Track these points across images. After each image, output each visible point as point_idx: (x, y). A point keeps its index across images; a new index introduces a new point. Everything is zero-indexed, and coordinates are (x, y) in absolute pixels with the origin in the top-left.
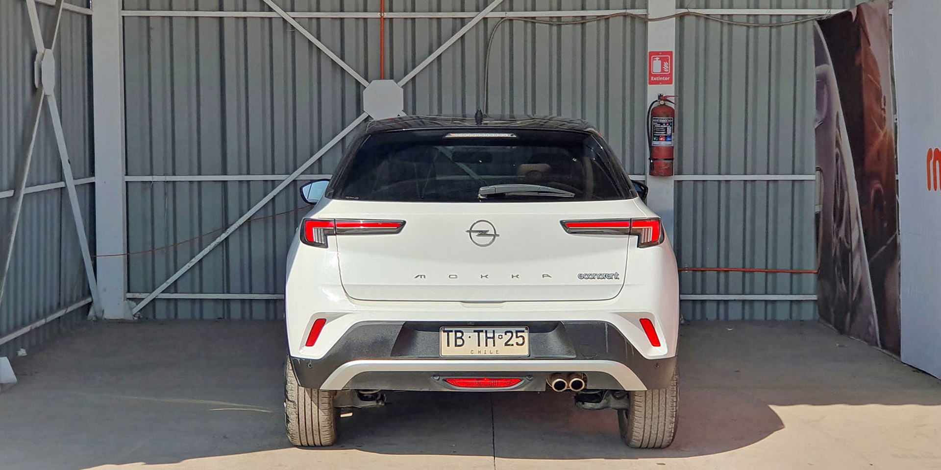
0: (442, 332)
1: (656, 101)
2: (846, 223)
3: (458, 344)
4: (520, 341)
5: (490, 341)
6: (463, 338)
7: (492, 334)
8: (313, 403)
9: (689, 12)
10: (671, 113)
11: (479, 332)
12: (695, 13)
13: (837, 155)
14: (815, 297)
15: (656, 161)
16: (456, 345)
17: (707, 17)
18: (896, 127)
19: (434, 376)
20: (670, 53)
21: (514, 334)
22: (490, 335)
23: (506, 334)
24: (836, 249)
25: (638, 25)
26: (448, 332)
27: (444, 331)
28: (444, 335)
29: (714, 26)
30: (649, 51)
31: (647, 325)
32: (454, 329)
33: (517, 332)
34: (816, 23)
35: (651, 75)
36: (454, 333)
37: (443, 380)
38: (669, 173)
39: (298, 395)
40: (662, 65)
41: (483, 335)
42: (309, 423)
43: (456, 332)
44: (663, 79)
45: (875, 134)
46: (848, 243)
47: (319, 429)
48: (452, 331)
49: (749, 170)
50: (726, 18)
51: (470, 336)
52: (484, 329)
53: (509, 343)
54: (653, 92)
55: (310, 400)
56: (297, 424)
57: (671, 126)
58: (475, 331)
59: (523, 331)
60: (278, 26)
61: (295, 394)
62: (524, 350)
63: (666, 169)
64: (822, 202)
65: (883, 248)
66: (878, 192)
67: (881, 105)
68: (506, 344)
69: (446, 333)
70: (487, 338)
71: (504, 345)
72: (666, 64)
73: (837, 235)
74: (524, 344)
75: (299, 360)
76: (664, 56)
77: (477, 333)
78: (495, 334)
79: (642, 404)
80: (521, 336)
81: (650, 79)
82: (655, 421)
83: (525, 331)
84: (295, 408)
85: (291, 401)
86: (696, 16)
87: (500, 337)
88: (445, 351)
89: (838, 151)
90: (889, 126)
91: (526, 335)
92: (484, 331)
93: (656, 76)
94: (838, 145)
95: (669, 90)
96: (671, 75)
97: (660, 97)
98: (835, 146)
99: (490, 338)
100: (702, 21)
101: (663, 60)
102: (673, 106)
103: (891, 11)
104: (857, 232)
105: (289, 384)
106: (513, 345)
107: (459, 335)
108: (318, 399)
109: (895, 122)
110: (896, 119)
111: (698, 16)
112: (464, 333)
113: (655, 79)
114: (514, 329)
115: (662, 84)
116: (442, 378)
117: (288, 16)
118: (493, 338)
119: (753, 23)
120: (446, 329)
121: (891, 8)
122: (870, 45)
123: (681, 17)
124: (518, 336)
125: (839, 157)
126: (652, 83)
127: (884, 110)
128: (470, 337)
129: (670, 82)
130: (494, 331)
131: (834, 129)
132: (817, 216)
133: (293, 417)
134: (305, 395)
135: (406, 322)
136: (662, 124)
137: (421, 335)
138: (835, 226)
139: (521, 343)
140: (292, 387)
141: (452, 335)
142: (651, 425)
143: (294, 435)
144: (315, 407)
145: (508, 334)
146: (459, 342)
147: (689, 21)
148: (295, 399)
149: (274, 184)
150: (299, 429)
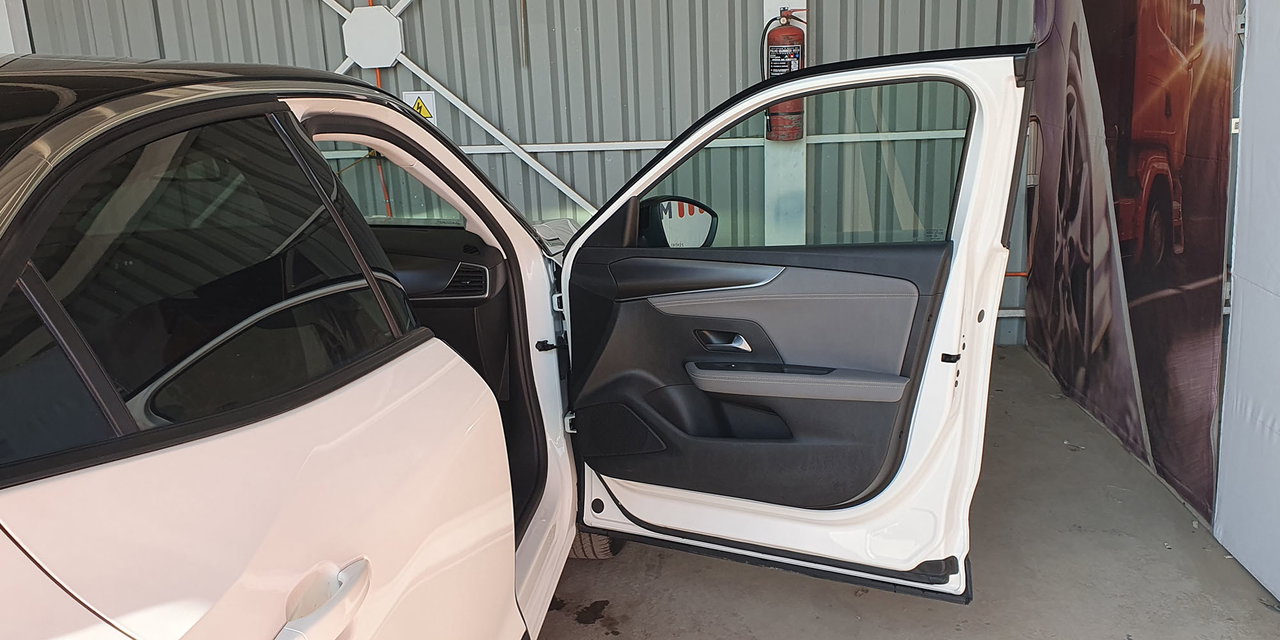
1: (775, 19)
2: (1084, 213)
10: (799, 36)
13: (1069, 96)
15: (774, 117)
18: (1240, 45)
24: (1060, 252)
38: (795, 135)
45: (1165, 62)
46: (1087, 254)
49: (925, 123)
54: (772, 5)
57: (798, 59)
63: (790, 129)
64: (1038, 172)
65: (1171, 291)
66: (1159, 179)
73: (1065, 235)
89: (1074, 93)
90: (1213, 41)
94: (1072, 79)
98: (1066, 84)
102: (803, 27)
104: (1105, 240)
109: (1240, 31)
110: (1243, 26)
125: (1074, 102)
127: (1200, 9)
131: (1066, 54)
132: (1030, 191)
136: (782, 56)
138: (1062, 216)
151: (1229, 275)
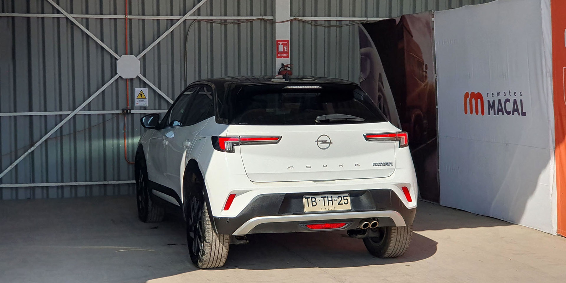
0: (304, 199)
1: (281, 67)
3: (313, 205)
4: (346, 202)
5: (330, 202)
6: (316, 201)
7: (331, 198)
8: (220, 243)
9: (296, 18)
10: (290, 73)
11: (324, 197)
12: (298, 19)
16: (313, 206)
17: (304, 22)
18: (436, 81)
19: (301, 224)
20: (287, 41)
21: (343, 198)
22: (330, 199)
23: (338, 198)
25: (268, 26)
26: (308, 198)
27: (306, 198)
28: (305, 200)
29: (308, 26)
30: (276, 39)
31: (405, 190)
32: (311, 197)
33: (344, 197)
34: (361, 26)
35: (278, 53)
36: (311, 199)
37: (306, 226)
39: (212, 239)
40: (284, 48)
41: (326, 199)
42: (216, 255)
43: (312, 198)
44: (284, 55)
45: (417, 85)
47: (221, 258)
48: (309, 198)
50: (313, 22)
51: (319, 199)
52: (327, 196)
53: (340, 203)
54: (279, 62)
55: (219, 241)
56: (210, 256)
58: (322, 197)
59: (347, 196)
61: (210, 238)
62: (349, 207)
65: (423, 145)
66: (418, 115)
67: (422, 69)
68: (339, 204)
69: (307, 199)
70: (328, 201)
71: (338, 204)
72: (285, 47)
74: (349, 203)
76: (284, 42)
77: (323, 199)
78: (333, 198)
79: (396, 234)
80: (346, 199)
81: (277, 55)
82: (401, 242)
83: (348, 196)
84: (210, 246)
85: (208, 243)
86: (299, 21)
87: (335, 200)
88: (307, 209)
89: (381, 94)
90: (429, 80)
91: (349, 198)
92: (327, 197)
93: (280, 53)
94: (380, 91)
95: (287, 61)
96: (288, 53)
97: (283, 65)
98: (378, 92)
99: (330, 201)
100: (301, 24)
101: (284, 45)
103: (433, 19)
105: (207, 233)
106: (342, 204)
107: (314, 200)
108: (223, 241)
109: (436, 78)
111: (299, 20)
112: (316, 199)
113: (280, 55)
114: (342, 195)
115: (283, 58)
116: (305, 224)
117: (71, 17)
118: (332, 200)
119: (328, 25)
120: (306, 197)
121: (433, 17)
122: (412, 37)
123: (291, 21)
124: (345, 199)
125: (381, 98)
126: (278, 57)
127: (426, 72)
128: (319, 201)
129: (287, 57)
130: (332, 197)
131: (377, 83)
133: (208, 252)
134: (216, 239)
135: (287, 194)
137: (294, 201)
139: (347, 202)
140: (209, 234)
141: (310, 200)
142: (398, 245)
143: (205, 262)
144: (221, 245)
145: (339, 198)
146: (314, 204)
147: (295, 23)
148: (210, 241)
150: (210, 258)
151: (438, 136)
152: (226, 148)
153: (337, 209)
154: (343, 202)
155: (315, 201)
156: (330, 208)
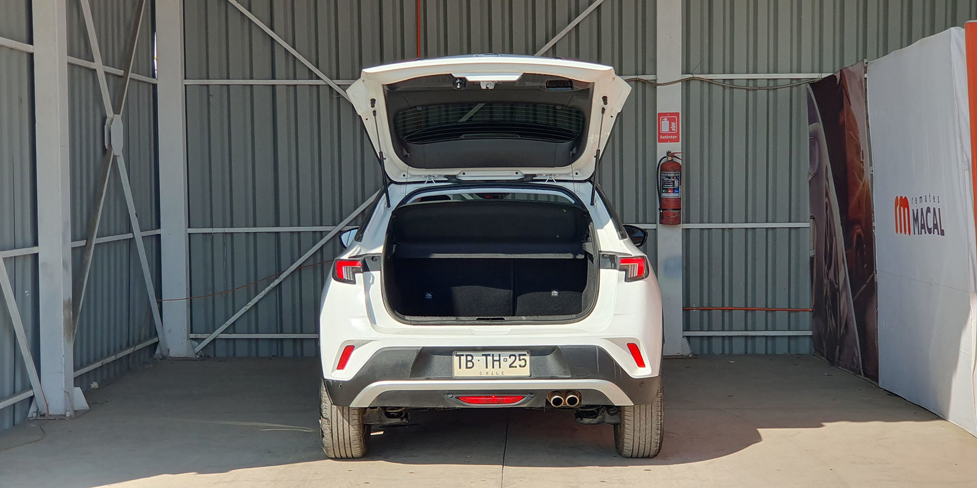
0: (455, 356)
1: (665, 157)
2: (835, 265)
3: (468, 366)
4: (523, 363)
5: (496, 363)
6: (473, 361)
7: (498, 358)
8: (344, 420)
9: (694, 77)
10: (678, 167)
12: (699, 78)
13: (826, 203)
14: (810, 333)
15: (665, 211)
16: (467, 367)
17: (710, 82)
18: (872, 179)
19: (448, 394)
20: (677, 114)
21: (518, 358)
22: (496, 358)
23: (510, 358)
24: (827, 290)
25: (648, 90)
26: (460, 356)
27: (457, 355)
28: (456, 359)
29: (717, 90)
30: (658, 113)
31: (634, 349)
32: (465, 353)
33: (520, 355)
34: (809, 87)
35: (660, 134)
36: (465, 357)
37: (458, 398)
38: (677, 221)
39: (331, 413)
40: (670, 125)
41: (490, 358)
42: (341, 437)
43: (467, 356)
44: (671, 137)
45: (856, 184)
46: (836, 283)
47: (350, 442)
48: (463, 355)
49: (750, 219)
50: (727, 82)
51: (479, 359)
52: (491, 353)
53: (512, 365)
54: (662, 149)
55: (342, 417)
56: (331, 439)
57: (678, 179)
58: (483, 355)
59: (525, 355)
60: (324, 93)
61: (329, 412)
62: (526, 372)
63: (674, 218)
64: (815, 248)
65: (864, 286)
66: (859, 236)
67: (860, 159)
68: (510, 366)
69: (458, 357)
70: (494, 361)
71: (508, 366)
72: (673, 124)
73: (828, 278)
74: (526, 366)
75: (331, 381)
76: (672, 117)
77: (485, 357)
78: (501, 358)
79: (631, 418)
80: (523, 359)
81: (659, 137)
82: (643, 433)
83: (527, 354)
84: (329, 424)
85: (325, 418)
86: (701, 80)
87: (505, 360)
88: (457, 372)
89: (828, 201)
90: (867, 177)
91: (527, 358)
92: (491, 355)
93: (664, 135)
94: (827, 194)
95: (676, 147)
96: (678, 134)
97: (668, 153)
98: (825, 197)
99: (496, 361)
100: (706, 86)
101: (671, 120)
102: (680, 162)
103: (866, 76)
104: (844, 272)
105: (324, 404)
106: (516, 367)
107: (469, 358)
108: (349, 416)
109: (872, 173)
110: (872, 171)
111: (702, 81)
112: (474, 357)
113: (664, 137)
114: (517, 353)
115: (670, 142)
116: (455, 396)
117: (334, 84)
118: (499, 360)
119: (752, 87)
120: (458, 353)
121: (866, 73)
122: (850, 105)
123: (687, 82)
124: (521, 359)
125: (828, 206)
126: (661, 141)
127: (862, 162)
128: (479, 360)
129: (677, 140)
130: (500, 355)
131: (825, 182)
132: (812, 259)
133: (327, 432)
134: (337, 413)
135: (423, 348)
136: (670, 178)
137: (437, 358)
138: (826, 269)
139: (524, 365)
140: (326, 406)
141: (463, 358)
142: (640, 437)
143: (328, 448)
144: (346, 423)
145: (511, 357)
146: (470, 364)
147: (695, 86)
148: (328, 416)
149: (322, 234)
150: (333, 443)
151: (876, 271)
152: (345, 277)
153: (506, 374)
154: (517, 363)
155: (471, 361)
156: (496, 371)
